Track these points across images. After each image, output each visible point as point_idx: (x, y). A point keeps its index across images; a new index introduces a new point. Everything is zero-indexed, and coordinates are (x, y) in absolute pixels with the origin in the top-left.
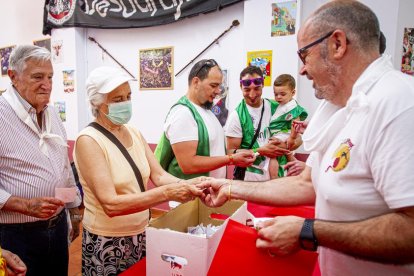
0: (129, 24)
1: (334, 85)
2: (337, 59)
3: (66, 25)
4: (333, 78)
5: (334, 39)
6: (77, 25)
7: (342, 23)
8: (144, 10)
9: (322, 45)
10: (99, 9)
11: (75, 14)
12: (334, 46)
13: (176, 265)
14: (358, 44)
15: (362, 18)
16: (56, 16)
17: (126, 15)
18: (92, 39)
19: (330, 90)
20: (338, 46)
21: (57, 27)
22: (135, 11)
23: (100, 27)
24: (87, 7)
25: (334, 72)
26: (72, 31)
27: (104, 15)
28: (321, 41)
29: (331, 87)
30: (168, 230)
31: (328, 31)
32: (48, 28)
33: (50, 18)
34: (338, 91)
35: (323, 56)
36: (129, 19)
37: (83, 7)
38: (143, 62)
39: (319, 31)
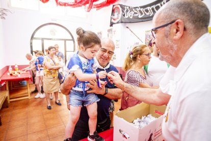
0: (141, 20)
1: (171, 56)
2: (175, 40)
3: (118, 23)
4: (171, 52)
5: (176, 26)
6: (122, 22)
7: (183, 14)
8: (148, 14)
9: (167, 28)
10: (130, 15)
11: (121, 18)
12: (175, 31)
13: (125, 136)
14: (191, 32)
15: (198, 12)
16: (114, 20)
17: (140, 17)
18: (127, 27)
19: (168, 58)
20: (177, 31)
21: (114, 24)
22: (144, 14)
23: (130, 22)
24: (125, 15)
25: (172, 48)
26: (120, 24)
27: (131, 17)
28: (166, 25)
29: (170, 57)
30: (122, 119)
31: (173, 20)
32: (112, 24)
33: (113, 21)
34: (174, 60)
35: (167, 36)
36: (141, 18)
37: (124, 15)
38: (146, 36)
39: (166, 18)
